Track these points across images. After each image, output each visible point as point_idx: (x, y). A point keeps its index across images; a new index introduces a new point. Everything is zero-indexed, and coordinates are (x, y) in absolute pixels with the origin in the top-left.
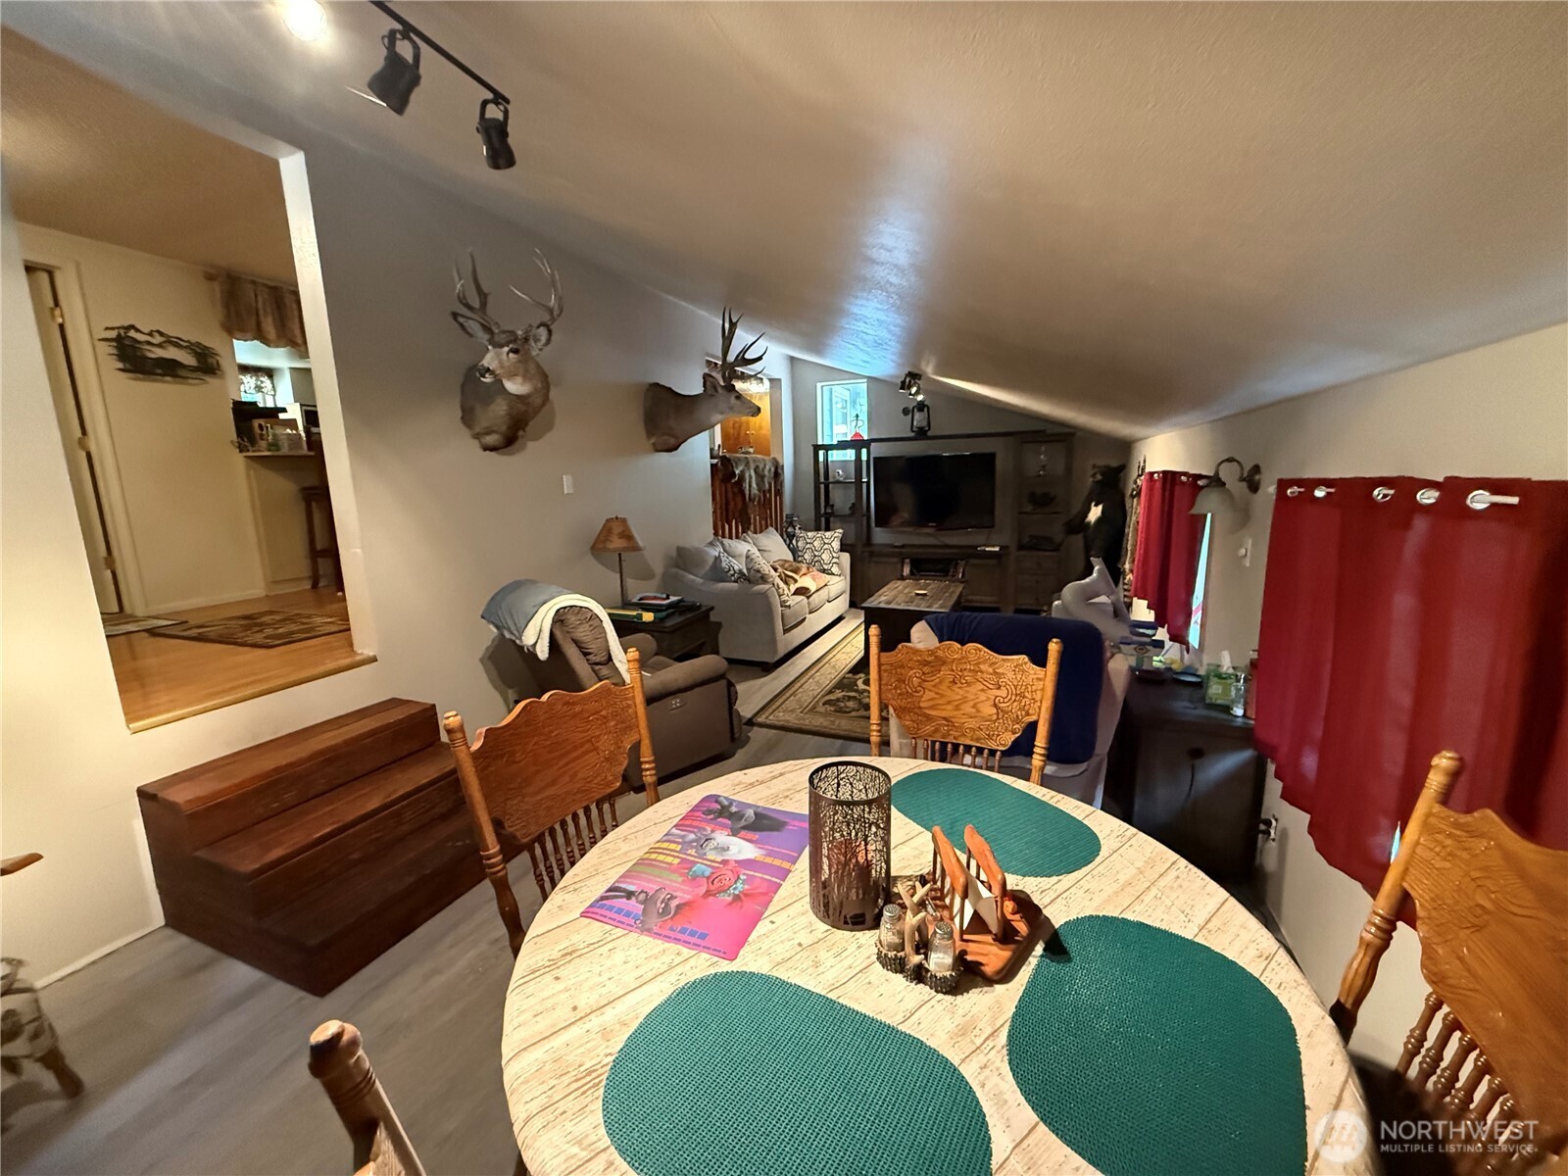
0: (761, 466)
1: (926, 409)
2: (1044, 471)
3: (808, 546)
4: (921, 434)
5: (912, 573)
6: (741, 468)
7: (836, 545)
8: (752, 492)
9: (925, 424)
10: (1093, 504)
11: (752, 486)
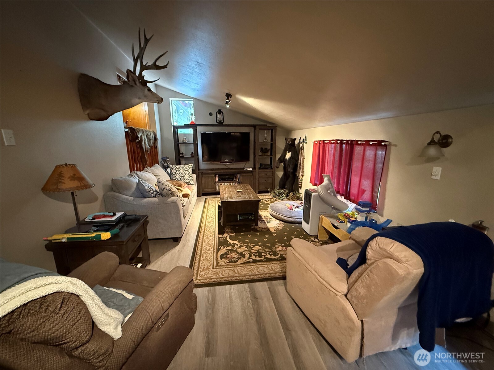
0: (149, 134)
1: (222, 113)
2: (266, 140)
3: (177, 172)
4: (220, 123)
5: (219, 180)
6: (140, 134)
7: (191, 171)
8: (146, 147)
9: (222, 119)
10: (287, 152)
11: (146, 144)
